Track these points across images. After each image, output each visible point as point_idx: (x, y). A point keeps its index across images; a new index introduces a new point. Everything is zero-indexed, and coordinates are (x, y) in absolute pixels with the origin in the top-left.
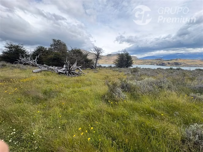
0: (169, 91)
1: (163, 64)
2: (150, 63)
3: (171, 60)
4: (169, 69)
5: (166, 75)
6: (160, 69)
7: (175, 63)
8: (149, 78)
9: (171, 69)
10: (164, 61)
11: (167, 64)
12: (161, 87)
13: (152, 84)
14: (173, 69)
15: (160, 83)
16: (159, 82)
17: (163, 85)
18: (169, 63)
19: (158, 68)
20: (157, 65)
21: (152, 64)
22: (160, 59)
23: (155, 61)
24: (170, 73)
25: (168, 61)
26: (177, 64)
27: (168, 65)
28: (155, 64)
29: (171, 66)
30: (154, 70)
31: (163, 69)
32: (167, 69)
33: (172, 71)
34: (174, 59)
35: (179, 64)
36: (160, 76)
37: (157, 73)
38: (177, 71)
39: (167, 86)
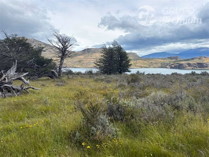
0: (190, 114)
1: (180, 67)
2: (160, 65)
3: (193, 59)
4: (190, 74)
5: (184, 85)
6: (176, 74)
7: (198, 63)
8: (158, 92)
9: (193, 74)
10: (181, 61)
11: (187, 65)
12: (177, 108)
13: (163, 104)
14: (196, 74)
15: (175, 100)
16: (175, 97)
17: (180, 103)
18: (189, 65)
19: (173, 74)
20: (171, 68)
21: (163, 66)
22: (176, 58)
23: (167, 61)
24: (190, 81)
25: (188, 60)
26: (201, 66)
27: (188, 68)
28: (168, 66)
29: (193, 69)
30: (166, 77)
31: (180, 75)
32: (187, 75)
33: (194, 77)
34: (196, 58)
35: (204, 65)
36: (176, 86)
37: (171, 82)
38: (203, 77)
39: (187, 106)
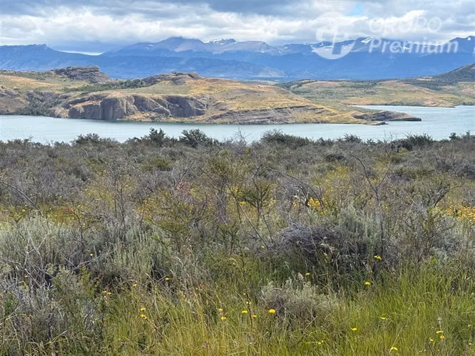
0: (159, 300)
1: (107, 112)
2: (24, 103)
3: (152, 81)
4: (144, 142)
5: (129, 188)
6: (93, 140)
7: (171, 99)
8: (24, 223)
9: (157, 139)
10: (109, 86)
11: (132, 106)
12: (110, 280)
13: (51, 271)
14: (167, 139)
15: (99, 249)
16: (97, 239)
17: (119, 262)
18: (141, 104)
19: (81, 141)
20: (74, 115)
21: (37, 106)
22: (89, 74)
23: (55, 86)
24: (150, 169)
25: (135, 85)
26: (181, 108)
27: (138, 116)
28: (59, 110)
29: (153, 121)
30: (54, 153)
31: (109, 145)
32: (134, 143)
33: (162, 153)
34: (164, 78)
35: (192, 104)
36: (98, 193)
37: (78, 173)
38: (189, 151)
39: (146, 268)
